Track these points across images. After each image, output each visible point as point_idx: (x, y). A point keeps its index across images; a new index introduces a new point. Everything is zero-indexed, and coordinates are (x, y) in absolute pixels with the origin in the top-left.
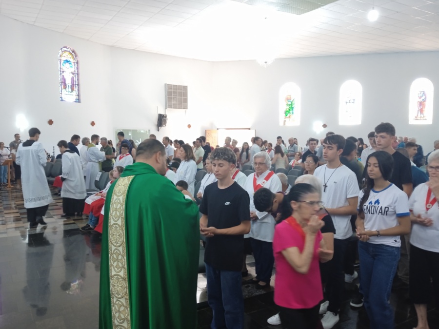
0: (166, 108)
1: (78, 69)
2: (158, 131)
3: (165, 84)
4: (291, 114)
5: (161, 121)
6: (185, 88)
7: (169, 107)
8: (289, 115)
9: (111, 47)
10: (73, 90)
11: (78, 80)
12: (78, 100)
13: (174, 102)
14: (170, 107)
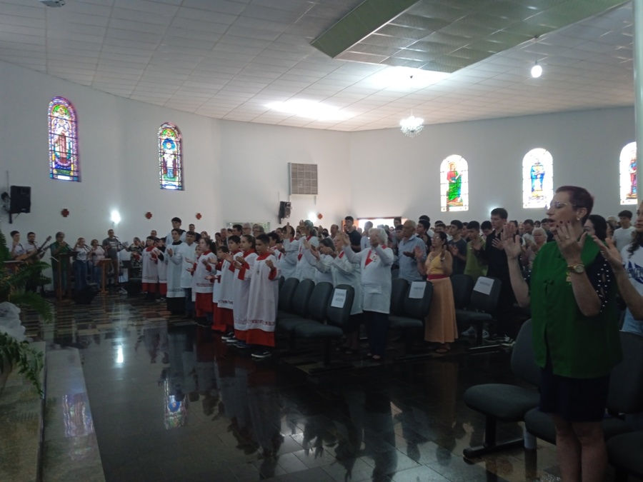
0: (290, 194)
3: (289, 163)
6: (315, 167)
7: (293, 193)
9: (221, 119)
10: (175, 175)
11: (181, 162)
12: (181, 188)
13: (300, 186)
14: (295, 192)
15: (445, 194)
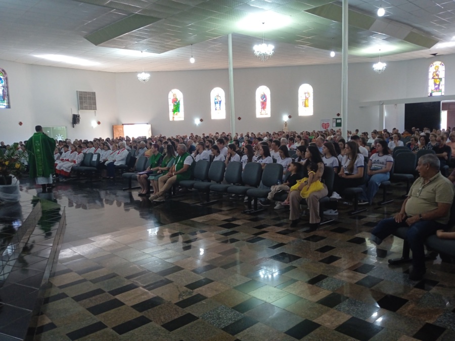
0: (79, 110)
1: (7, 83)
2: (74, 127)
3: (77, 91)
5: (76, 119)
6: (94, 94)
7: (81, 109)
9: (32, 65)
10: (4, 100)
11: (8, 91)
12: (9, 107)
13: (84, 105)
15: (171, 110)
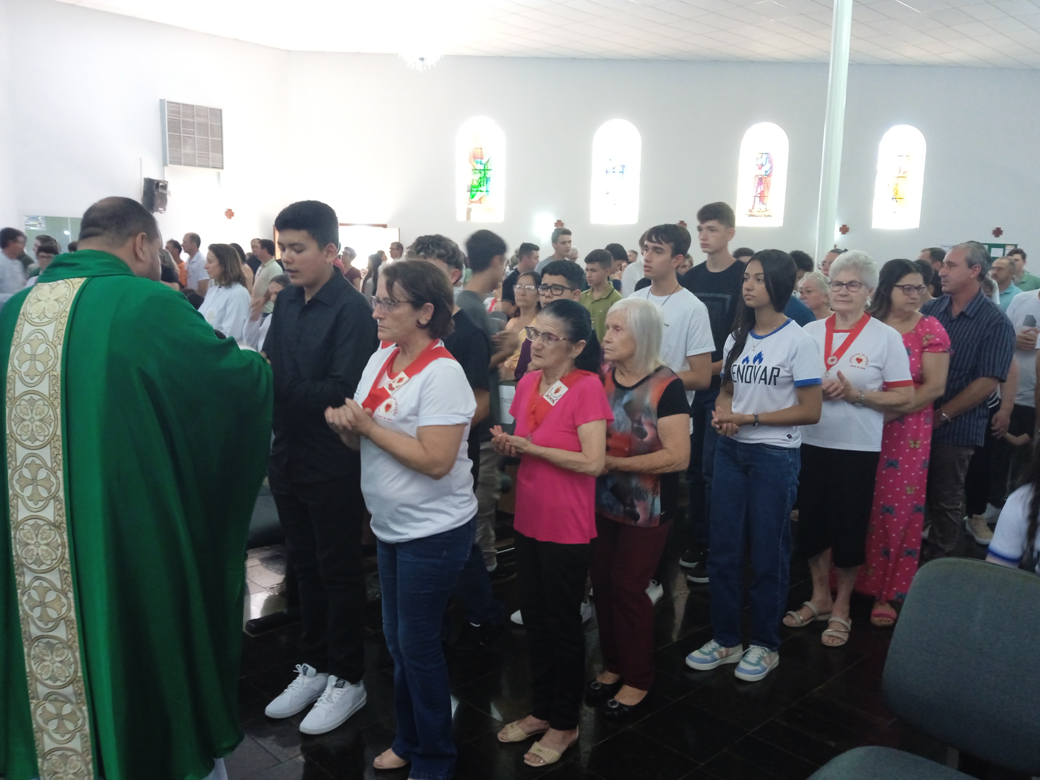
0: (165, 164)
3: (162, 101)
4: (485, 193)
5: (153, 196)
6: (217, 114)
7: (171, 163)
8: (478, 195)
13: (187, 150)
14: (176, 161)
15: (466, 188)
